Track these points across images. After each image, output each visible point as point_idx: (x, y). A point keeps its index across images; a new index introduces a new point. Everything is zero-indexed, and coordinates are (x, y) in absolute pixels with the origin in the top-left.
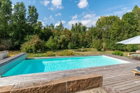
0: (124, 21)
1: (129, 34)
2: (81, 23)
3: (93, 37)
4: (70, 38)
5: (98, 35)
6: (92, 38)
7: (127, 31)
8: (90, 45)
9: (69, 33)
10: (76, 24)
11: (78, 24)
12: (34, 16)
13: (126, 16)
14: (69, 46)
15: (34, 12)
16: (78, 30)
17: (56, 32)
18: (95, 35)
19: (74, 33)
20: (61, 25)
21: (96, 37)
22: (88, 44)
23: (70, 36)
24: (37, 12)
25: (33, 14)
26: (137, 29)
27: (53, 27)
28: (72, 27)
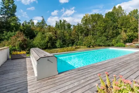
0: (108, 19)
1: (113, 30)
2: (65, 20)
3: (80, 34)
4: (56, 37)
5: (85, 32)
6: (78, 36)
7: (112, 28)
8: (78, 42)
9: (54, 31)
10: (61, 21)
11: (62, 21)
12: (10, 8)
13: (109, 15)
14: (57, 44)
15: (11, 3)
16: (63, 28)
17: (38, 29)
18: (81, 33)
19: (60, 31)
20: (43, 22)
21: (83, 34)
22: (75, 42)
23: (55, 34)
24: (14, 3)
25: (9, 5)
26: (118, 26)
27: (33, 23)
28: (56, 24)
